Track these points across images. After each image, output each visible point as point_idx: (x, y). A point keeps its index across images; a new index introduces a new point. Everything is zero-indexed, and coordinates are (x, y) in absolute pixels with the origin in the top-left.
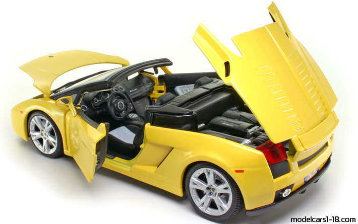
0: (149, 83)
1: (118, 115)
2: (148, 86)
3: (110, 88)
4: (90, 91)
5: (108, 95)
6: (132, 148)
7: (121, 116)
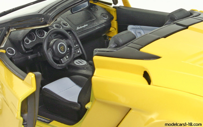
0: (104, 16)
1: (58, 62)
2: (103, 20)
3: (45, 23)
4: (19, 28)
5: (46, 33)
6: (76, 108)
7: (62, 63)
